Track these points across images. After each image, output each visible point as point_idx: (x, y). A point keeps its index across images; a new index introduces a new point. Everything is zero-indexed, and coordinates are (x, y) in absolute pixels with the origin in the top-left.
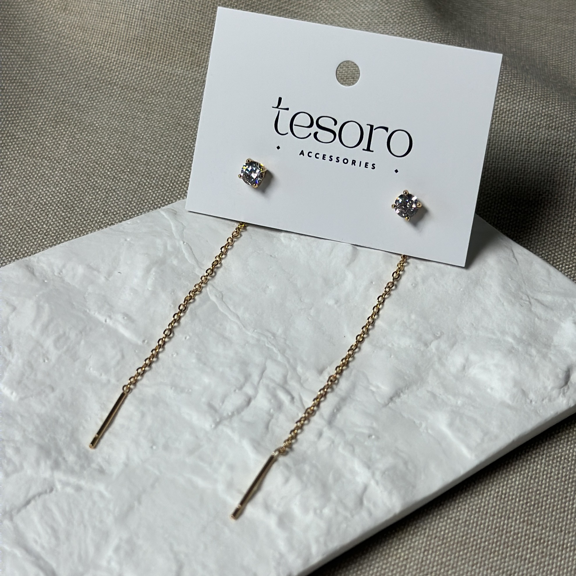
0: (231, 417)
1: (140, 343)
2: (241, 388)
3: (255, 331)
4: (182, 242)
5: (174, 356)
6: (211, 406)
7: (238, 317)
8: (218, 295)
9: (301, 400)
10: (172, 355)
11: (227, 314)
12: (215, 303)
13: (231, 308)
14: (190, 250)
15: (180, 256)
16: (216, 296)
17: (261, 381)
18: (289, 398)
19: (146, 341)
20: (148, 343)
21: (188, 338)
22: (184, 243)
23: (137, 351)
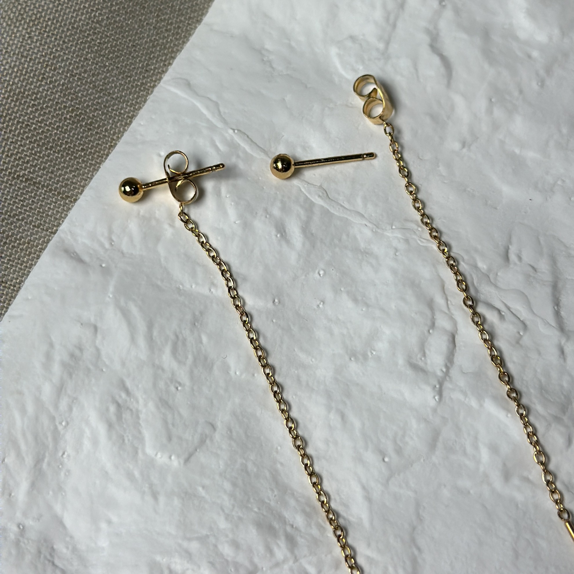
0: (447, 373)
1: (270, 305)
2: (433, 325)
3: (394, 227)
4: (231, 131)
5: (321, 306)
6: (415, 367)
7: (362, 216)
8: (321, 194)
9: (509, 308)
10: (318, 306)
11: (346, 216)
12: (323, 207)
13: (346, 205)
14: (246, 138)
15: (241, 154)
16: (319, 196)
17: (449, 302)
18: (496, 313)
19: (276, 301)
20: (279, 302)
21: (322, 272)
22: (234, 130)
23: (274, 321)
